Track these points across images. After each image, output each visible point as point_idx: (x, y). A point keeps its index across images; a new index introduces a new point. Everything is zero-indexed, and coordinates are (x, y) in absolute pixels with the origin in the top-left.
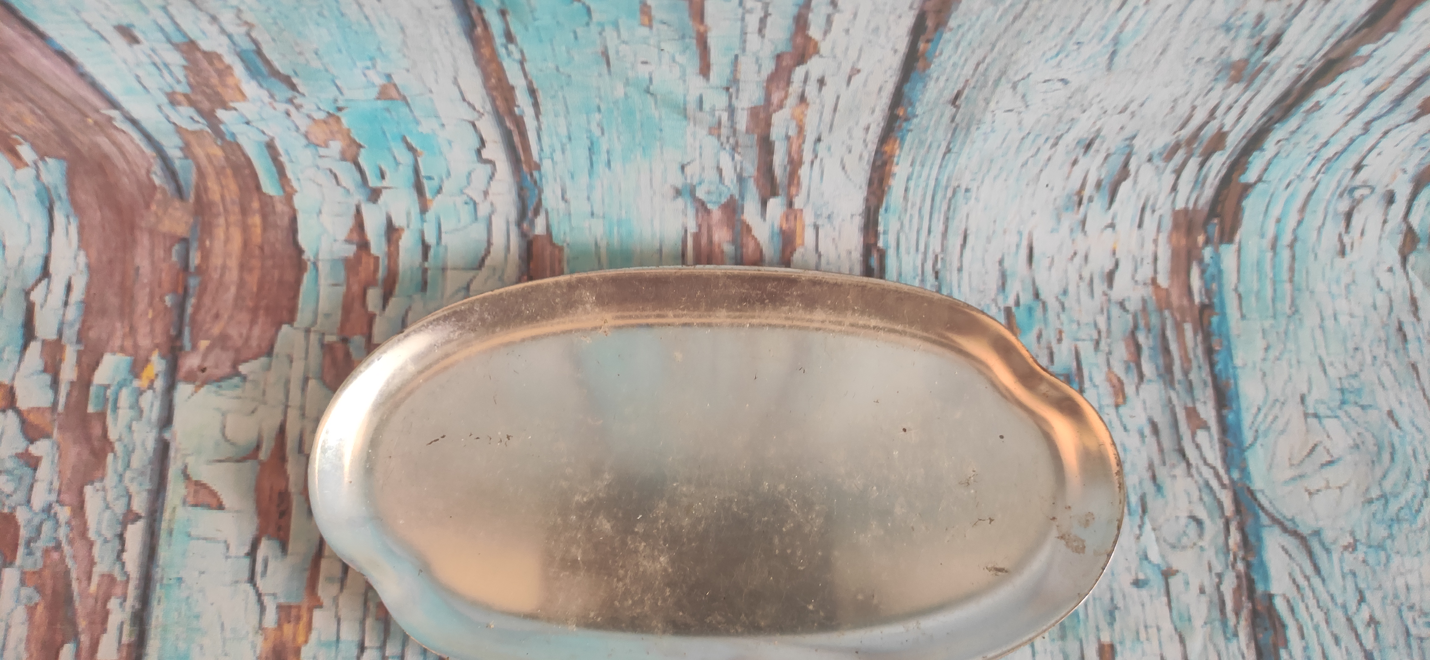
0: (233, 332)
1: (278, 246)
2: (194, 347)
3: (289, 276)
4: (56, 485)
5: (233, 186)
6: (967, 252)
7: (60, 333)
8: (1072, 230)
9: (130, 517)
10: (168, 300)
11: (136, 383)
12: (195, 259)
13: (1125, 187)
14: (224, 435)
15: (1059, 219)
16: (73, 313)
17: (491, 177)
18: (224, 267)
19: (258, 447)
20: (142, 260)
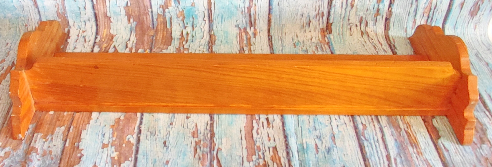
5: (162, 26)
6: (286, 36)
8: (303, 32)
13: (311, 24)
15: (301, 30)
17: (205, 24)
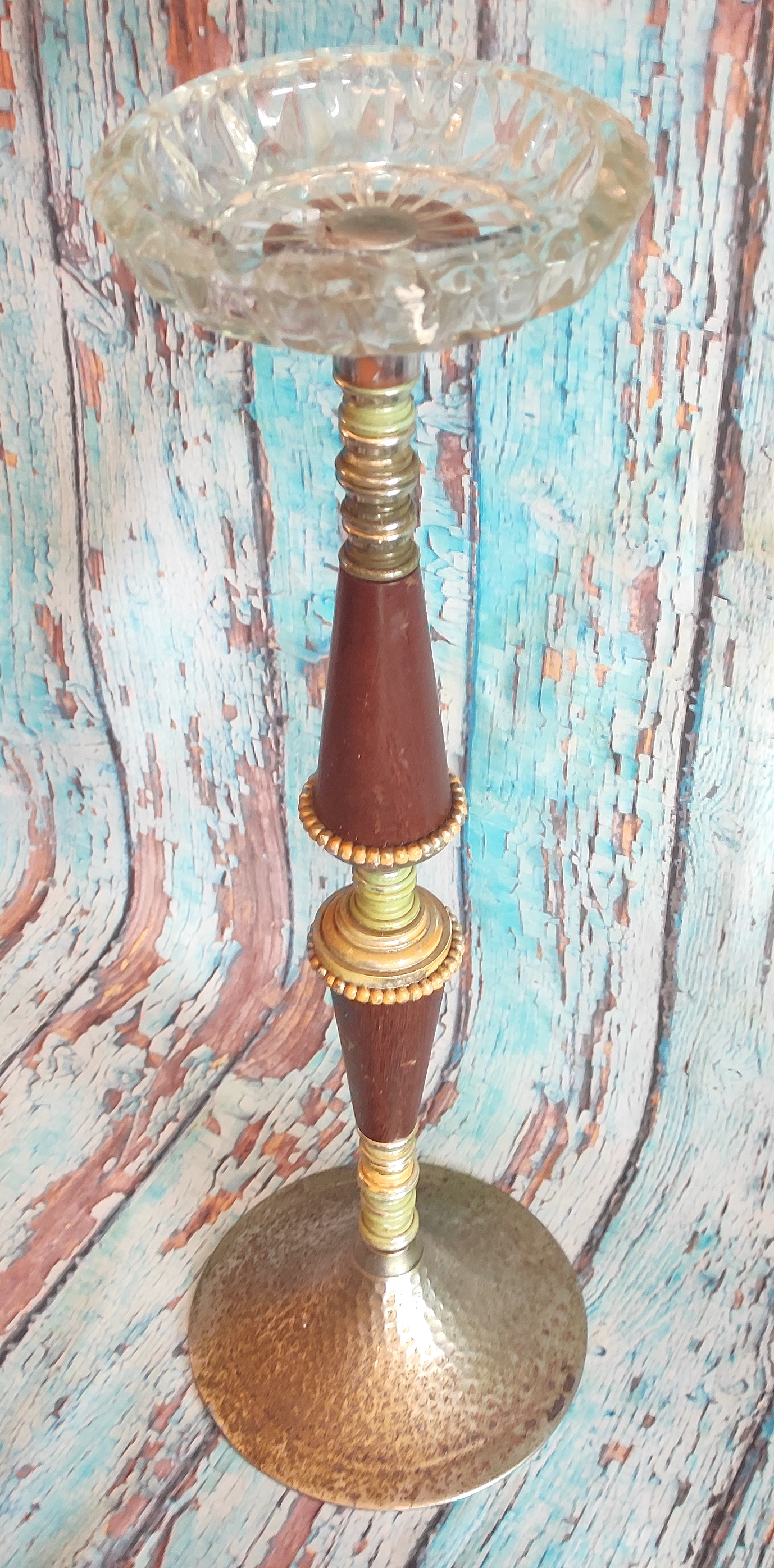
0: (270, 1062)
1: (314, 1032)
2: (247, 1060)
3: (311, 1049)
4: (148, 1089)
7: (187, 1027)
9: (174, 1118)
10: (246, 1035)
11: (210, 1063)
12: (270, 1020)
14: (239, 1102)
16: (198, 1020)
18: (282, 1031)
19: (252, 1116)
20: (244, 1011)
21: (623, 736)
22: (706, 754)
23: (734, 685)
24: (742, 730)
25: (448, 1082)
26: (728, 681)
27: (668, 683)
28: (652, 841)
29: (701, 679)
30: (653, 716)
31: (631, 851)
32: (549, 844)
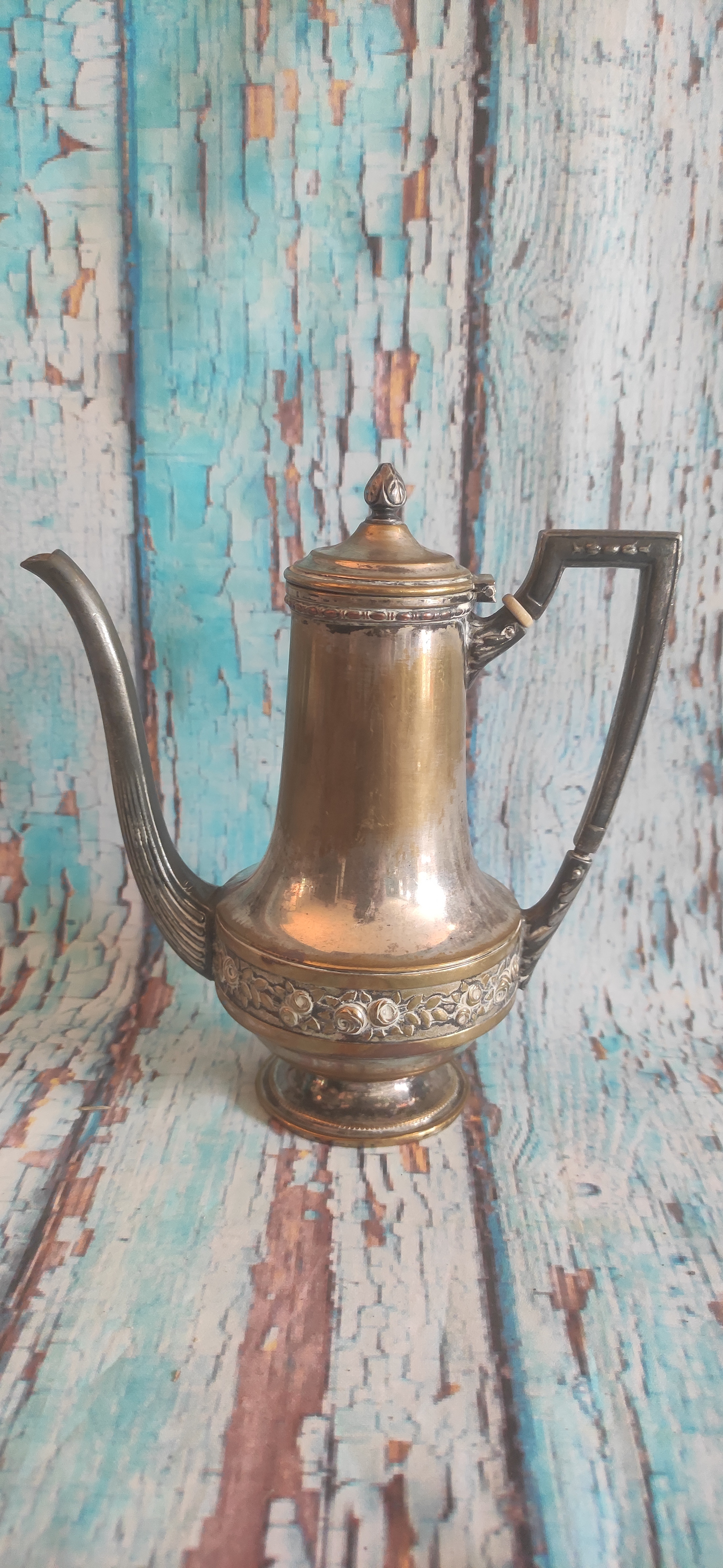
6: (549, 1001)
8: (644, 987)
13: (679, 945)
15: (629, 975)
17: (124, 922)
21: (380, 201)
22: (509, 182)
23: (541, 38)
24: (558, 115)
25: (152, 979)
26: (532, 33)
27: (442, 77)
28: (435, 391)
29: (492, 46)
30: (422, 146)
31: (403, 425)
32: (276, 467)
